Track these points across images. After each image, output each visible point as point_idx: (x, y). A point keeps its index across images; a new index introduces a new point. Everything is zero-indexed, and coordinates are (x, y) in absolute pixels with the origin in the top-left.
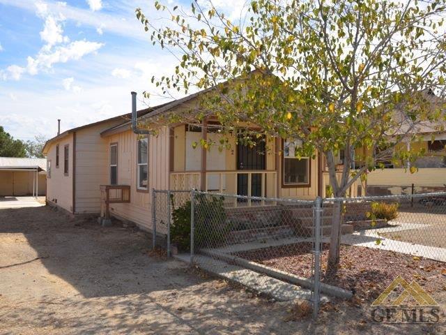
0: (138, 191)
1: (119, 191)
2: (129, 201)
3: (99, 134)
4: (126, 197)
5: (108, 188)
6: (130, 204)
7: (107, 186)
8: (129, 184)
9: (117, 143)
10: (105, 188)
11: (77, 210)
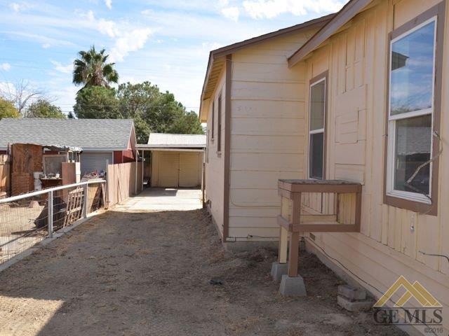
0: (388, 200)
1: (330, 198)
2: (356, 228)
3: (284, 60)
4: (348, 217)
5: (297, 190)
6: (359, 236)
7: (294, 183)
8: (357, 178)
9: (326, 74)
10: (288, 187)
11: (232, 233)
